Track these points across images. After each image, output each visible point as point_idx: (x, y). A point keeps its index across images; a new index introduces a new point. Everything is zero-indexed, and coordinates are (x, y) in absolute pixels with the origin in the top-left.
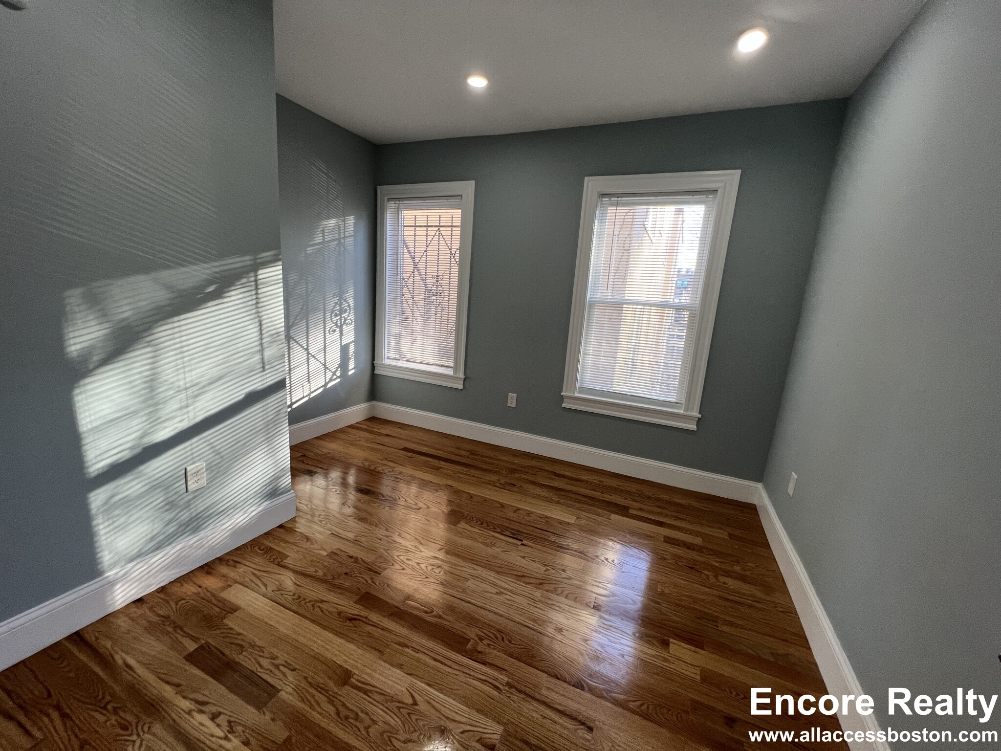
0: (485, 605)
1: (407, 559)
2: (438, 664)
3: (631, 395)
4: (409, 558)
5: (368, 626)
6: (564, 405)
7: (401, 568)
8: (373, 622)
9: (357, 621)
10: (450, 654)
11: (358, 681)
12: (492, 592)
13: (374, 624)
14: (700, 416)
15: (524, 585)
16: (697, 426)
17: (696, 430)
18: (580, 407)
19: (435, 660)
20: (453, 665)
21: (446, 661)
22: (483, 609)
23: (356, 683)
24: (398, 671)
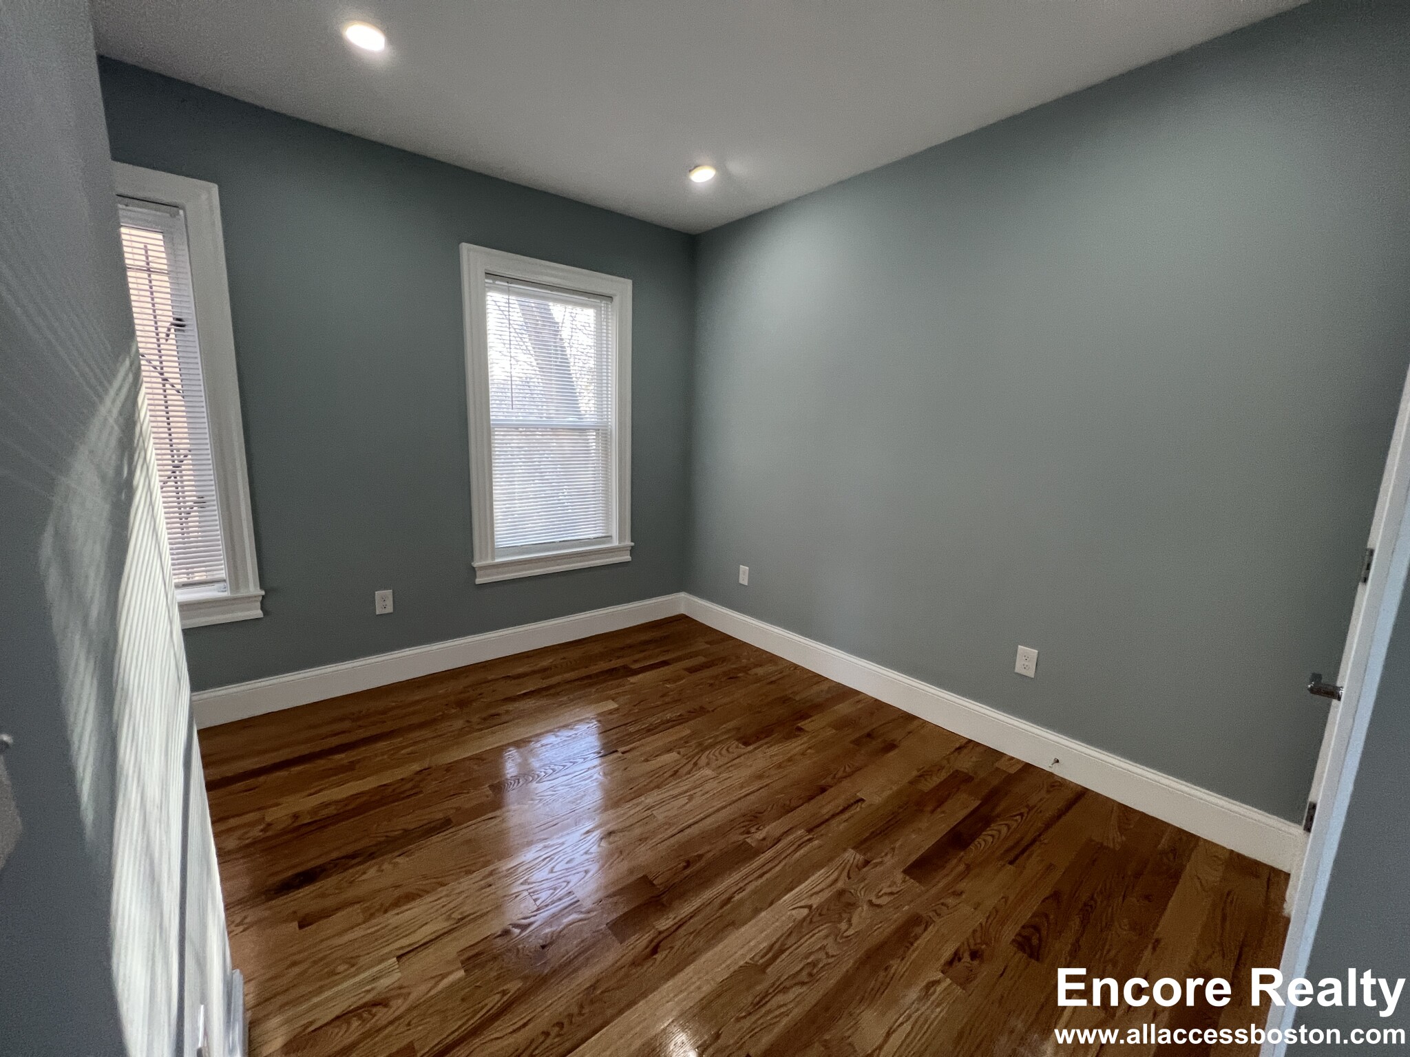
0: (702, 815)
1: (567, 863)
2: (767, 876)
3: (560, 542)
4: (568, 859)
5: (677, 933)
6: (479, 581)
7: (583, 874)
8: (673, 925)
9: (661, 944)
10: (755, 864)
11: (762, 957)
12: (684, 803)
13: (677, 925)
14: (633, 544)
15: (689, 776)
16: (631, 556)
17: (630, 560)
18: (508, 575)
19: (761, 876)
20: (770, 865)
21: (765, 869)
22: (703, 819)
23: (764, 960)
24: (763, 914)
